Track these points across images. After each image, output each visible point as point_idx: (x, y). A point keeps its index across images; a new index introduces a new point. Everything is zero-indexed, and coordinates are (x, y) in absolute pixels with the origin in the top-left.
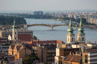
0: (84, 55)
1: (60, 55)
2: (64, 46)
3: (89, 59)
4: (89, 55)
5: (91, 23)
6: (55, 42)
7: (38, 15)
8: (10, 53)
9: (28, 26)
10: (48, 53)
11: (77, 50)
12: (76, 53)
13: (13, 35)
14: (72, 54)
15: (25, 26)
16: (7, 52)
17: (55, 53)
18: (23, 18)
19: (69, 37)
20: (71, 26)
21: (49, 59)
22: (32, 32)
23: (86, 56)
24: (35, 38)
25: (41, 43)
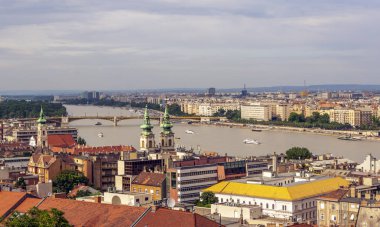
0: (169, 171)
1: (126, 173)
2: (133, 156)
3: (179, 179)
4: (179, 171)
5: (190, 113)
6: (119, 148)
7: (91, 99)
8: (31, 170)
9: (70, 120)
10: (104, 170)
11: (158, 163)
12: (156, 168)
13: (39, 136)
14: (148, 171)
15: (65, 120)
16: (26, 168)
17: (116, 170)
18: (61, 105)
19: (143, 140)
20: (148, 119)
21: (105, 180)
22: (75, 131)
23: (174, 175)
24: (82, 142)
25: (92, 151)
